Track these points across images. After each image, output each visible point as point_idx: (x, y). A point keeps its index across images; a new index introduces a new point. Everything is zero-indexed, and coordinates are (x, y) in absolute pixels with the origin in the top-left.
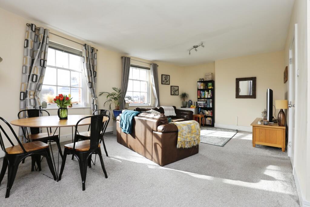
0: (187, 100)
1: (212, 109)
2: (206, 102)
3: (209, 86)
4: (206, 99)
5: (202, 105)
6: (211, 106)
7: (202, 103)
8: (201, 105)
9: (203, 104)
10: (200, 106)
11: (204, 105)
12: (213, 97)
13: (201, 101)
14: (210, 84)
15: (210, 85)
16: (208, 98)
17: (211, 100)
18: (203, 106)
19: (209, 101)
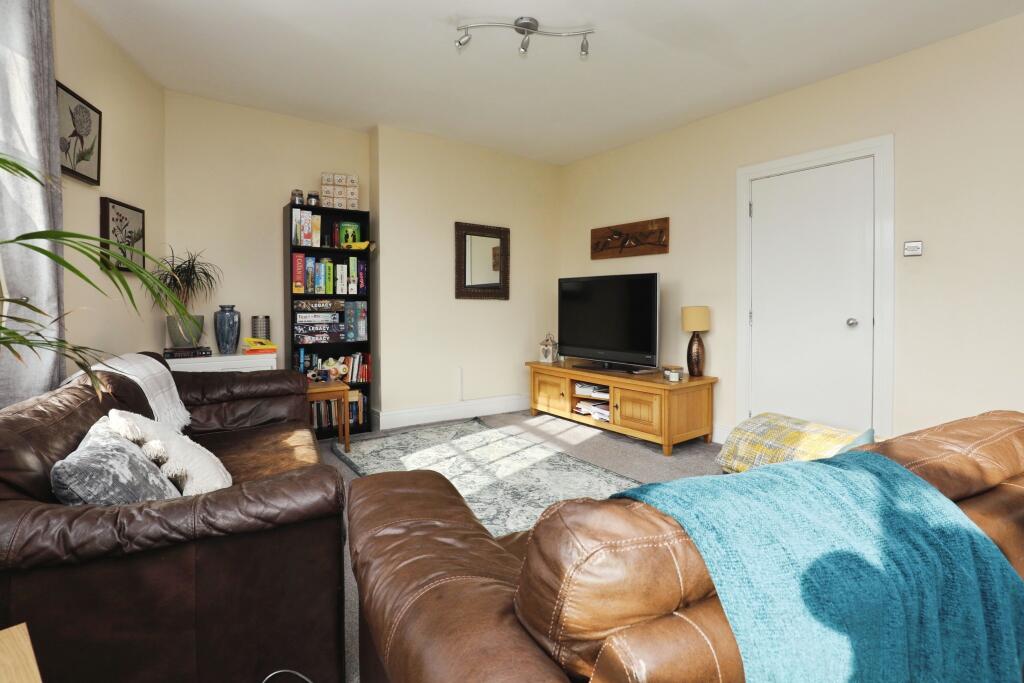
0: (204, 307)
1: (367, 350)
2: (342, 316)
3: (347, 236)
4: (342, 303)
5: (318, 332)
6: (362, 335)
7: (318, 321)
8: (312, 334)
9: (324, 328)
10: (309, 340)
11: (329, 333)
12: (367, 292)
13: (313, 311)
14: (351, 228)
15: (350, 231)
16: (348, 298)
17: (362, 305)
18: (323, 339)
19: (355, 309)
